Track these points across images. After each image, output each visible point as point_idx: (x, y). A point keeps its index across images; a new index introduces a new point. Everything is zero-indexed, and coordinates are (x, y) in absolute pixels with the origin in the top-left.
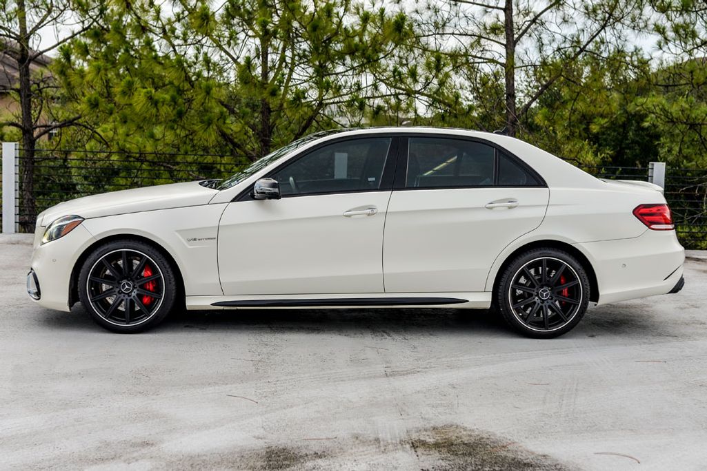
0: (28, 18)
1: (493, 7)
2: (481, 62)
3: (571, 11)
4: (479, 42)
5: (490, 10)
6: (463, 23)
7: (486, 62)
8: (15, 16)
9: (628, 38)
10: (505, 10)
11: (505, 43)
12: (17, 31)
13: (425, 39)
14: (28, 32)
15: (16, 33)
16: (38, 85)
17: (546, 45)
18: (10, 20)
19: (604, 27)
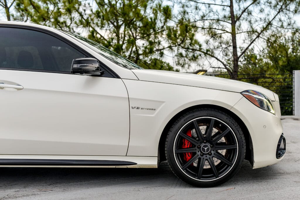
1: (226, 6)
9: (291, 18)
10: (230, 7)
11: (231, 22)
17: (253, 24)
19: (279, 12)
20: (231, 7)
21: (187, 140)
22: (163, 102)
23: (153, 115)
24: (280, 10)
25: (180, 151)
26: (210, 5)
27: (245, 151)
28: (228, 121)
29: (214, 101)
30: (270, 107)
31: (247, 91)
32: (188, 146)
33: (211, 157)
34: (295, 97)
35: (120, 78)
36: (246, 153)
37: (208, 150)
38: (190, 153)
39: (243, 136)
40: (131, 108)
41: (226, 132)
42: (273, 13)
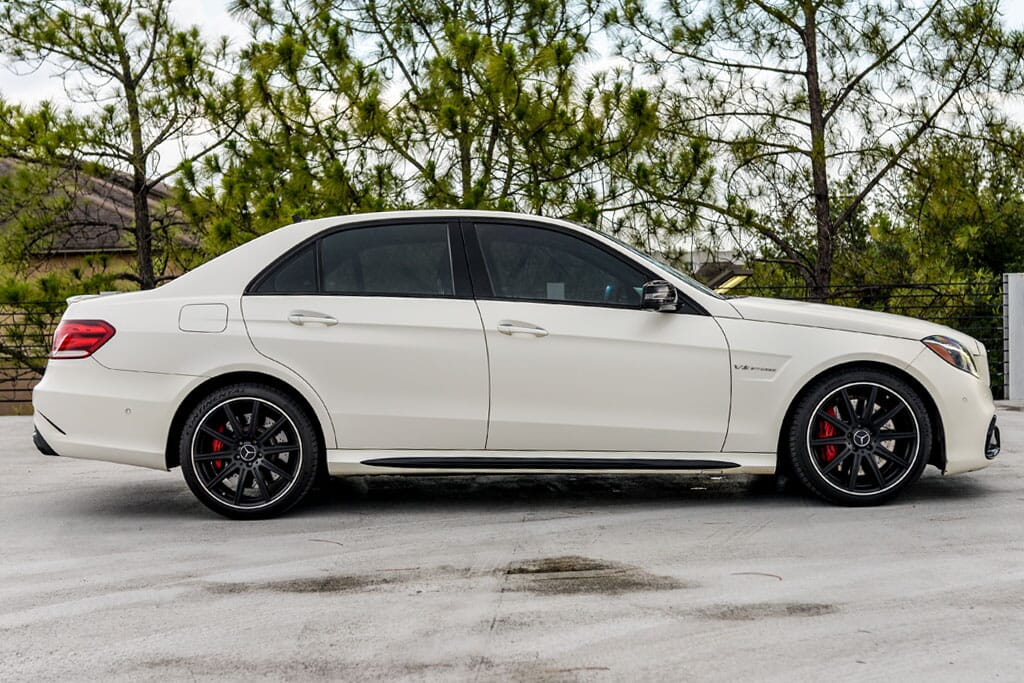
0: (144, 130)
1: (794, 73)
2: (781, 153)
3: (907, 72)
4: (773, 123)
5: (789, 76)
6: (749, 96)
7: (786, 152)
8: (126, 128)
9: (994, 105)
10: (806, 75)
11: (809, 122)
12: (129, 148)
13: (696, 123)
14: (144, 150)
15: (127, 150)
16: (162, 222)
17: (875, 122)
18: (119, 134)
19: (956, 91)
20: (811, 76)
21: (829, 422)
22: (789, 357)
23: (772, 379)
24: (959, 83)
25: (818, 442)
26: (743, 68)
27: (931, 443)
28: (902, 391)
29: (876, 355)
30: (972, 368)
31: (931, 338)
32: (831, 434)
33: (871, 453)
34: (1010, 349)
35: (709, 315)
36: (933, 445)
37: (865, 440)
38: (834, 445)
39: (927, 416)
40: (733, 367)
41: (897, 409)
42: (938, 91)
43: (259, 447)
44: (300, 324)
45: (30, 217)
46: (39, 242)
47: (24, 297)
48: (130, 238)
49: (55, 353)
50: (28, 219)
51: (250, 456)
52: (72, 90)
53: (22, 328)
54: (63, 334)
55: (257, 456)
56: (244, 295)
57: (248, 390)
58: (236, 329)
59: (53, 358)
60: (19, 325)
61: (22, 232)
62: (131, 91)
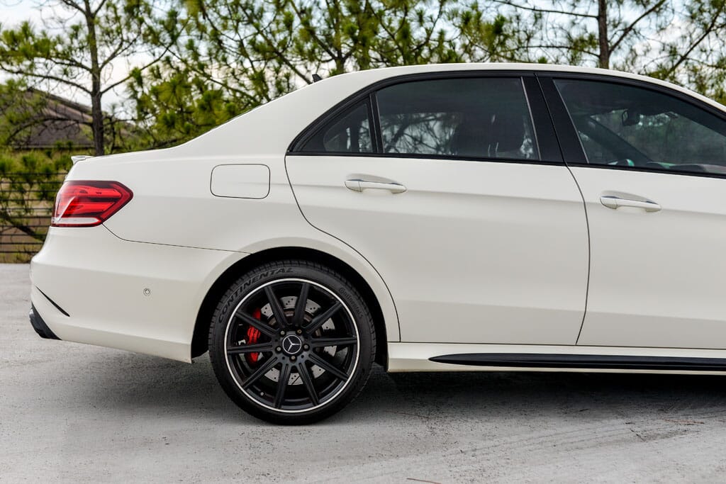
10: (598, 18)
11: (599, 54)
14: (100, 65)
18: (83, 48)
20: (602, 19)
26: (542, 13)
43: (306, 337)
44: (360, 190)
45: (15, 113)
46: (21, 133)
47: (9, 169)
48: (88, 130)
49: (57, 220)
50: (13, 115)
51: (294, 348)
52: (47, 19)
53: (7, 194)
54: (67, 198)
55: (303, 349)
56: (287, 154)
57: (297, 270)
58: (281, 195)
59: (54, 225)
60: (5, 192)
61: (8, 124)
62: (91, 20)
